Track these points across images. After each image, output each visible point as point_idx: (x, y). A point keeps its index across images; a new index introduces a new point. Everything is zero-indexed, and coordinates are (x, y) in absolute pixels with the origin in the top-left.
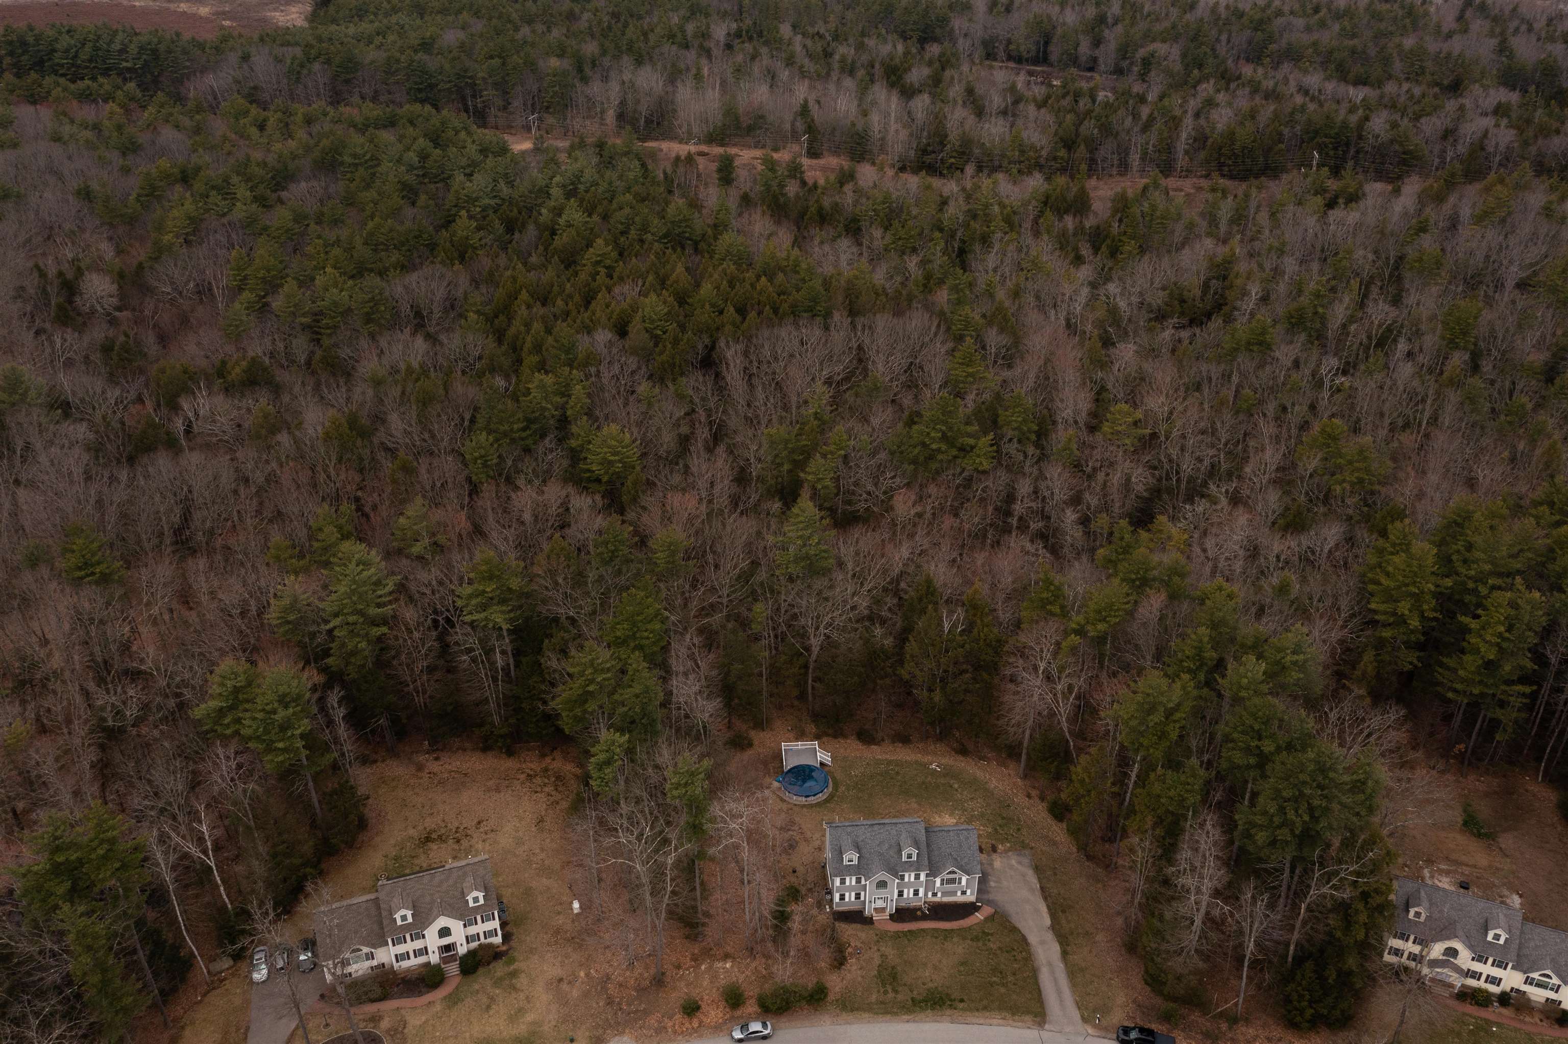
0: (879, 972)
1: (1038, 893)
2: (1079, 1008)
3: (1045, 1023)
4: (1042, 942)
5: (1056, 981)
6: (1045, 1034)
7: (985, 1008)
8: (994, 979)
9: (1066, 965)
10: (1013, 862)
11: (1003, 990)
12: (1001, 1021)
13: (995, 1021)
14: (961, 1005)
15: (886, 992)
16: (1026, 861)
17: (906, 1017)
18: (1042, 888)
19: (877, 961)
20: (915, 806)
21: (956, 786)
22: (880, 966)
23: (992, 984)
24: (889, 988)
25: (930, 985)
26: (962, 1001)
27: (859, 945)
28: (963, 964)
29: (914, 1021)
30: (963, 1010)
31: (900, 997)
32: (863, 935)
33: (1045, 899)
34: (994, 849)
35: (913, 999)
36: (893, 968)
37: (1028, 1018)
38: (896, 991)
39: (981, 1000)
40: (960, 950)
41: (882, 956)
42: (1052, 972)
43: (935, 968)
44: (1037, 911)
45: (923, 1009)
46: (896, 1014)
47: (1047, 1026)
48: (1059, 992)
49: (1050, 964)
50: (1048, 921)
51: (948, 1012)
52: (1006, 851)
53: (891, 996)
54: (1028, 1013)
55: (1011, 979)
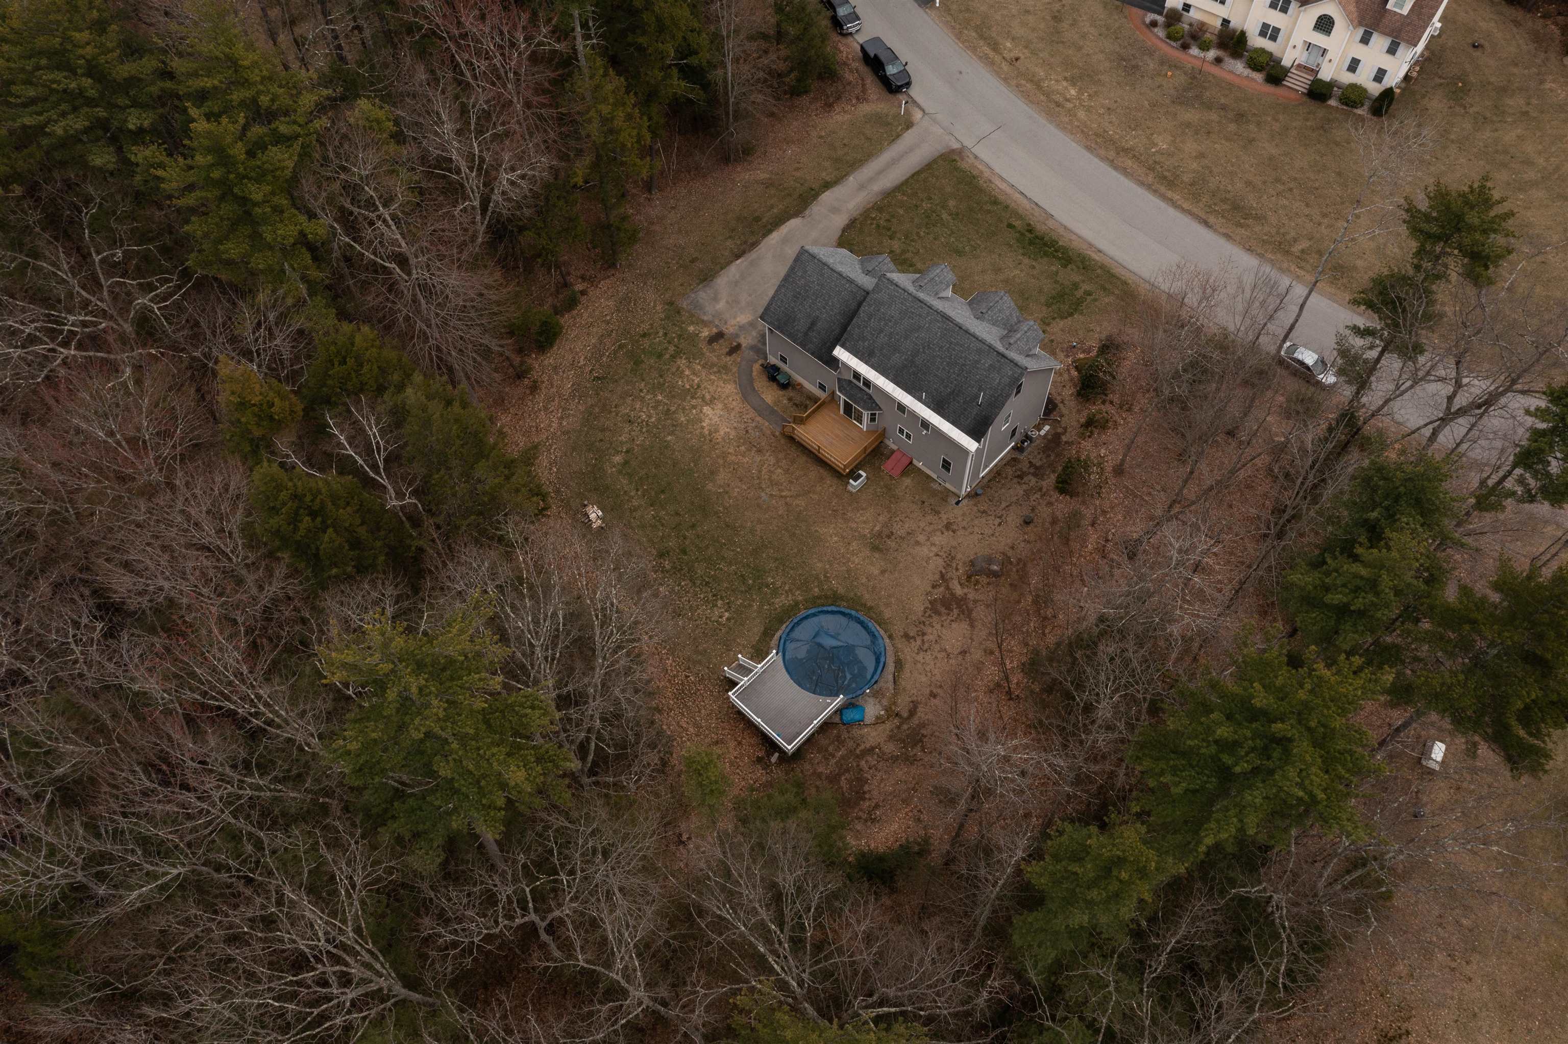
0: (1071, 315)
1: (753, 255)
2: (898, 136)
3: (953, 151)
4: (835, 210)
5: (880, 172)
6: (968, 143)
7: (995, 202)
8: (945, 216)
9: (847, 175)
10: (721, 305)
11: (952, 203)
12: (998, 182)
13: (1003, 186)
14: (1017, 223)
16: (703, 295)
18: (738, 257)
19: (1060, 324)
20: (723, 476)
21: (618, 459)
22: (1062, 318)
23: (955, 215)
24: (1079, 293)
25: (1026, 261)
26: (1010, 226)
29: (1091, 245)
30: (1020, 217)
31: (1077, 278)
33: (754, 245)
34: (719, 336)
35: (1065, 266)
36: (1048, 305)
37: (963, 165)
38: (1076, 286)
39: (989, 212)
41: (1048, 324)
42: (871, 180)
43: (998, 270)
44: (785, 241)
46: (1103, 267)
47: (956, 146)
48: (894, 162)
49: (862, 187)
50: (794, 223)
51: (1040, 228)
52: (705, 324)
53: (1086, 287)
54: (956, 169)
55: (926, 205)
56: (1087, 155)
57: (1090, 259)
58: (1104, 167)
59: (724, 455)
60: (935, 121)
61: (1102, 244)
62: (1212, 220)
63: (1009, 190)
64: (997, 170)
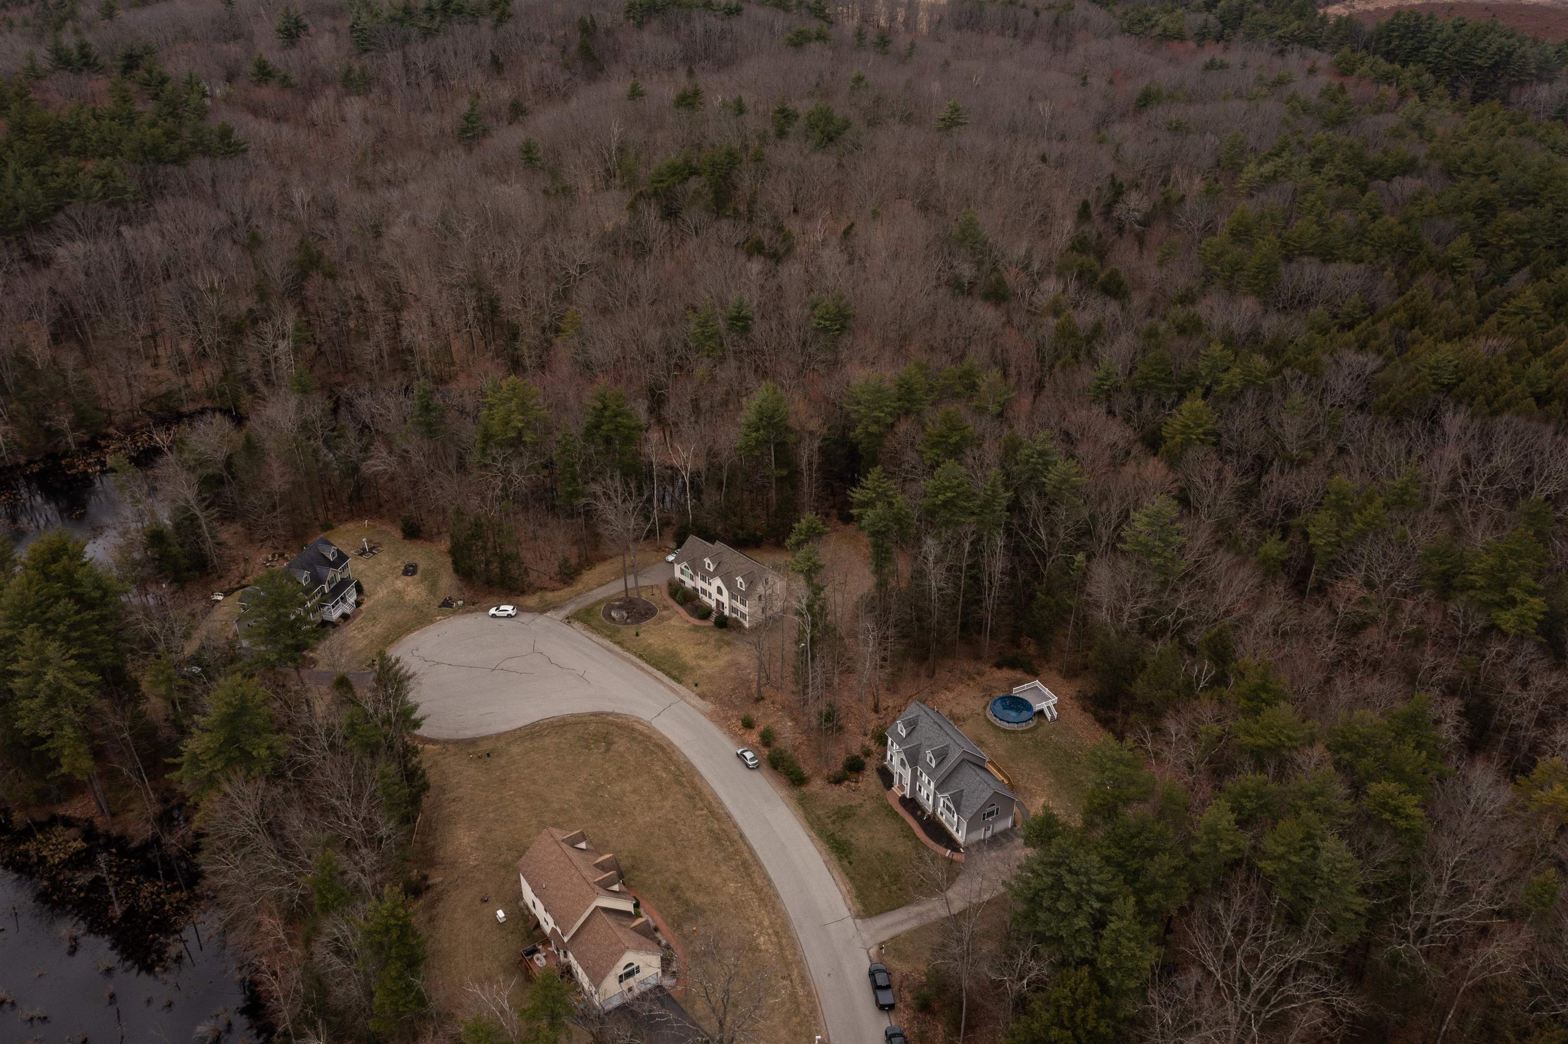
0: (845, 807)
2: (892, 939)
3: (862, 918)
5: (910, 918)
6: (850, 921)
7: (852, 879)
8: (887, 878)
11: (878, 885)
12: (845, 891)
13: (842, 887)
14: (846, 863)
15: (829, 817)
17: (813, 834)
19: (854, 803)
22: (851, 806)
23: (880, 877)
24: (834, 818)
25: (853, 840)
26: (851, 863)
27: (862, 788)
28: (888, 854)
29: (812, 841)
30: (842, 866)
31: (830, 826)
32: (873, 787)
35: (832, 834)
36: (854, 814)
37: (860, 907)
38: (834, 822)
39: (859, 874)
40: (900, 849)
41: (861, 804)
42: (921, 914)
43: (872, 838)
44: (983, 891)
45: (827, 842)
46: (812, 828)
47: (858, 921)
48: (899, 924)
50: (978, 901)
51: (834, 858)
53: (828, 821)
54: (865, 906)
55: (894, 888)
56: (780, 892)
57: (817, 834)
58: (776, 881)
59: (1043, 790)
60: (864, 943)
61: (806, 839)
62: (736, 837)
63: (840, 883)
64: (840, 897)
